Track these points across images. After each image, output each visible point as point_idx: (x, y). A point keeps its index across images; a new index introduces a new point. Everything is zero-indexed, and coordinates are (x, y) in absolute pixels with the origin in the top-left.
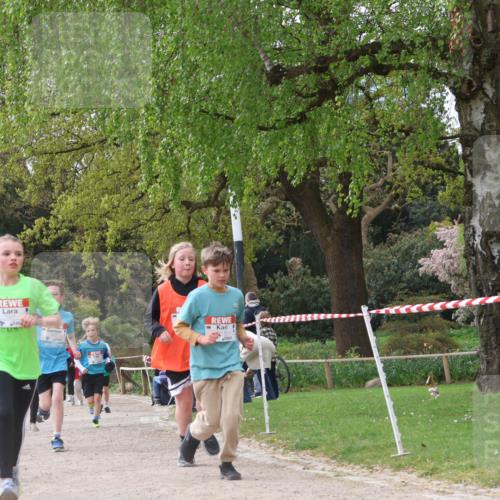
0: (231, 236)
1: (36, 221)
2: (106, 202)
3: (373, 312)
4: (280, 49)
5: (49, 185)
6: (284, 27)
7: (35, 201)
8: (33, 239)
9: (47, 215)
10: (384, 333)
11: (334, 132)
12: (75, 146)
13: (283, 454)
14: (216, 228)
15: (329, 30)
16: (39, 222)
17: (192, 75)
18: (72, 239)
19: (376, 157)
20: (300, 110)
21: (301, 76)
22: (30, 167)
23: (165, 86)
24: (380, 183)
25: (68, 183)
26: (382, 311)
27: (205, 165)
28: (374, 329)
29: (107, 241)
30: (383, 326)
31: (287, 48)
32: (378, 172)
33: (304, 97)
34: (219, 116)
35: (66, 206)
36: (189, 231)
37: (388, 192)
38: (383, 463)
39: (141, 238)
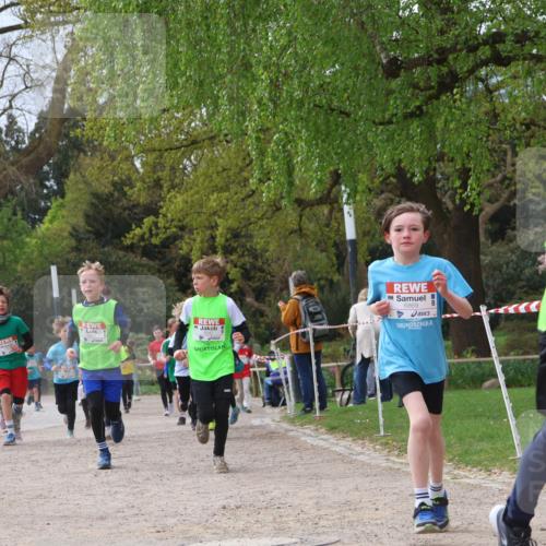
0: (344, 234)
1: (145, 220)
2: (215, 201)
3: (492, 311)
4: (396, 40)
5: (158, 184)
6: (400, 17)
7: (143, 199)
8: (142, 238)
9: (156, 214)
10: (502, 333)
11: (452, 126)
12: (185, 143)
13: (398, 456)
14: (328, 225)
15: (448, 20)
16: (148, 221)
17: (305, 68)
18: (182, 237)
19: (496, 152)
20: (418, 104)
21: (419, 69)
22: (138, 164)
23: (278, 80)
24: (499, 177)
25: (177, 181)
26: (501, 311)
27: (320, 161)
28: (492, 328)
29: (217, 240)
30: (501, 326)
31: (404, 39)
32: (497, 167)
33: (422, 91)
34: (333, 110)
35: (175, 204)
36: (300, 230)
37: (507, 188)
38: (502, 465)
39: (251, 236)
